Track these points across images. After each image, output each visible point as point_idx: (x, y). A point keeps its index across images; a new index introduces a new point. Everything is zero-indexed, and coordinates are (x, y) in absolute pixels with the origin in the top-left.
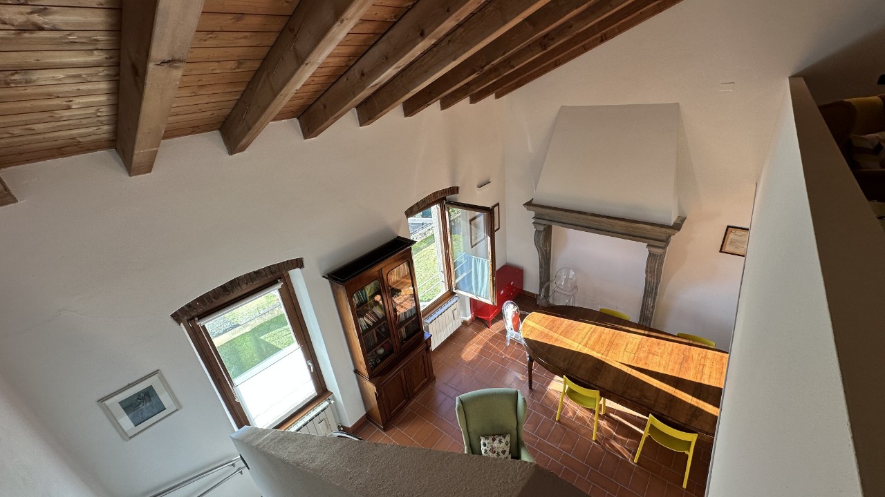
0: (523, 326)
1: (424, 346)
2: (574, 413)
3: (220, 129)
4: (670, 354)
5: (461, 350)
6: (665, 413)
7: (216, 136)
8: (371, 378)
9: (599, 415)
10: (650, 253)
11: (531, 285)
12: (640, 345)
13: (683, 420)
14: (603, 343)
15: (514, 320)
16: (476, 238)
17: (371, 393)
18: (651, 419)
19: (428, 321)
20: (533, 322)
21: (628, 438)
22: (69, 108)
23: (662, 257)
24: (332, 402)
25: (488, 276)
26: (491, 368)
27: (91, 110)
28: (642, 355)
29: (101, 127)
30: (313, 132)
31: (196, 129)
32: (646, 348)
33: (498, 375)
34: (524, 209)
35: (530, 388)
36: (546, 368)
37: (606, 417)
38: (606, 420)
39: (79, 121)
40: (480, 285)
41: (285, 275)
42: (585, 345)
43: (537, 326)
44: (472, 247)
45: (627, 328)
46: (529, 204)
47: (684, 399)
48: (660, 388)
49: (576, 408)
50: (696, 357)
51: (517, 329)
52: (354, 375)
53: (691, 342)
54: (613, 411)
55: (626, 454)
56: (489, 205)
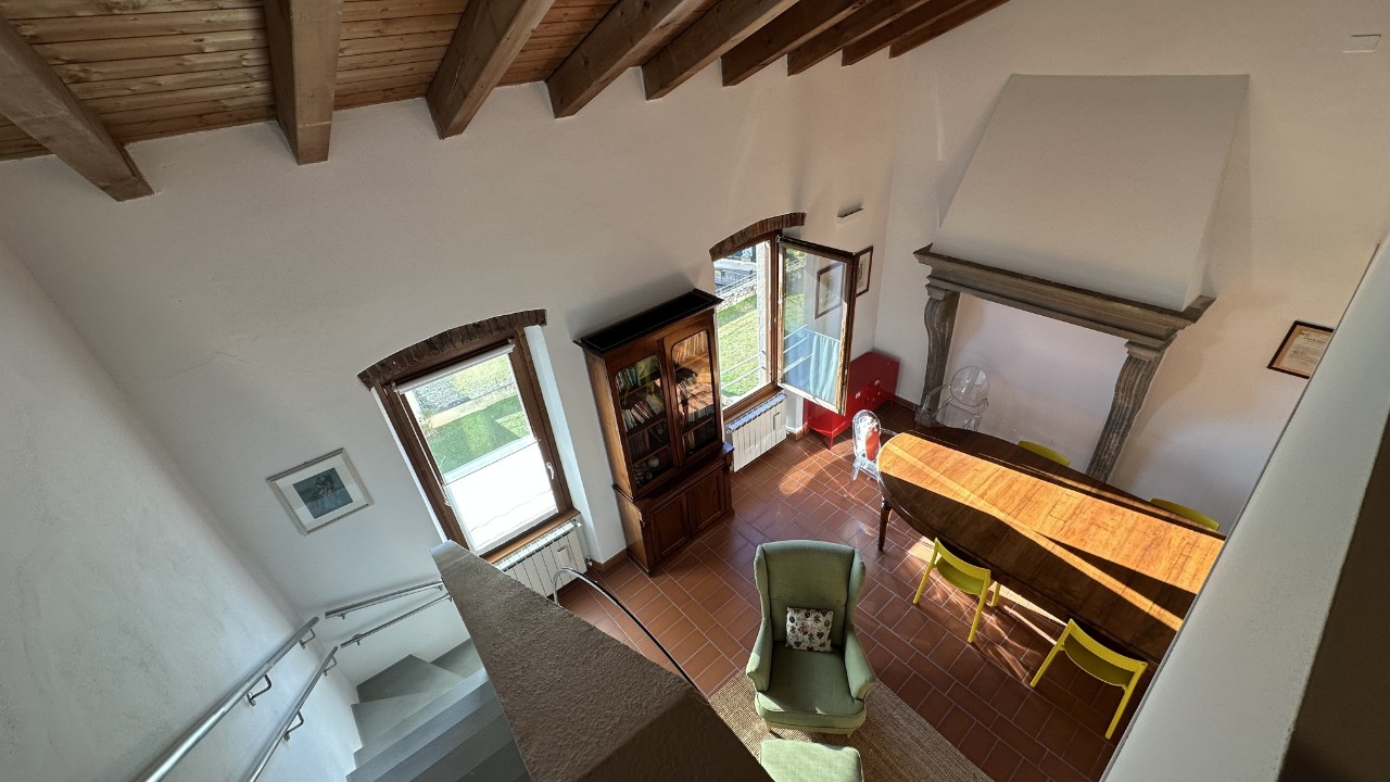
0: (883, 454)
1: (720, 463)
2: (946, 596)
3: (426, 95)
4: (1130, 531)
5: (780, 477)
6: (1098, 621)
7: (420, 105)
8: (636, 500)
9: (985, 605)
10: (1130, 358)
11: (910, 389)
12: (1078, 509)
13: (1127, 638)
14: (1012, 497)
15: (869, 442)
16: (826, 303)
17: (634, 521)
18: (1071, 627)
19: (733, 427)
20: (900, 447)
21: (1027, 646)
22: (201, 52)
23: (1151, 367)
24: (579, 525)
25: (836, 367)
26: (823, 509)
27: (232, 57)
28: (1079, 526)
29: (252, 84)
30: (568, 105)
31: (389, 93)
32: (1088, 515)
33: (833, 523)
34: (915, 260)
35: (881, 548)
36: (910, 522)
37: (998, 611)
38: (996, 614)
39: (217, 73)
40: (821, 381)
41: (520, 334)
42: (982, 496)
43: (907, 457)
44: (817, 316)
45: (1061, 479)
46: (924, 253)
47: (1137, 604)
48: (1099, 580)
49: (950, 589)
50: (1176, 542)
51: (872, 457)
52: (612, 492)
53: (1173, 517)
54: (1012, 604)
55: (1019, 670)
56: (853, 249)
